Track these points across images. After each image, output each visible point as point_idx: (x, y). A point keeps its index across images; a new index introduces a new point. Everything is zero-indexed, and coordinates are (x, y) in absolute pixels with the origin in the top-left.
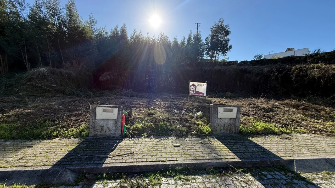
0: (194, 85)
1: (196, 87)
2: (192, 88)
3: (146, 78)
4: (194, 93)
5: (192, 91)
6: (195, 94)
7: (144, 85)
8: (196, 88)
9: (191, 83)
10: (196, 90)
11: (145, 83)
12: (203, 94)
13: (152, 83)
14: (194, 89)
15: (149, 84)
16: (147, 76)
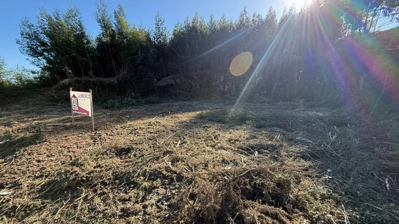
0: (74, 96)
1: (77, 99)
2: (74, 102)
3: (220, 80)
4: (76, 110)
5: (74, 107)
6: (78, 112)
7: (217, 89)
8: (77, 102)
9: (72, 93)
10: (78, 105)
11: (219, 87)
12: (88, 112)
13: (228, 86)
14: (76, 104)
15: (224, 87)
16: (222, 76)
